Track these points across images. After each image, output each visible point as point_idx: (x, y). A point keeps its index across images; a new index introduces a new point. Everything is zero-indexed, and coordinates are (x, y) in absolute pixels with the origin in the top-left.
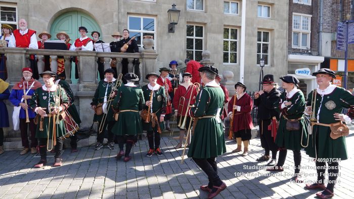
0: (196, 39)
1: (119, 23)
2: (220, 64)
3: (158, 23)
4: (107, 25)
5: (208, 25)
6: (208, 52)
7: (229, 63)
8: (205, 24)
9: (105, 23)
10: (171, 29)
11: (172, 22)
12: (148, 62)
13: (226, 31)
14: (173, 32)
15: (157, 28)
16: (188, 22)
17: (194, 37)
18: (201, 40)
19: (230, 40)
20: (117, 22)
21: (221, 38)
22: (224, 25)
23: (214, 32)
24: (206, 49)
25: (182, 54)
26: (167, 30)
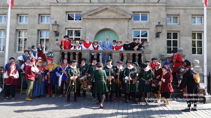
0: (173, 41)
1: (128, 34)
2: (190, 55)
3: (150, 33)
4: (122, 35)
5: (181, 32)
6: (182, 48)
7: (197, 54)
8: (179, 31)
9: (121, 35)
10: (158, 35)
11: (158, 32)
12: (147, 55)
13: (194, 34)
14: (159, 37)
15: (149, 36)
16: (167, 31)
17: (172, 40)
18: (177, 41)
19: (196, 40)
20: (127, 34)
21: (190, 39)
22: (192, 31)
23: (185, 36)
24: (180, 47)
25: (164, 50)
26: (155, 36)
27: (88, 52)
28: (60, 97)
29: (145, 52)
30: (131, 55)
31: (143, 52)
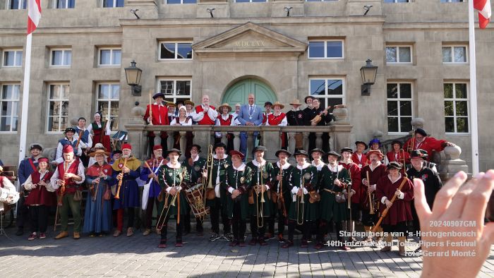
0: (401, 102)
1: (299, 88)
2: (440, 134)
3: (347, 85)
4: (284, 92)
5: (419, 82)
6: (421, 119)
7: (456, 133)
8: (414, 80)
9: (282, 89)
10: (366, 90)
11: (367, 81)
12: (341, 136)
13: (448, 87)
14: (369, 94)
15: (347, 91)
16: (388, 80)
17: (399, 99)
18: (410, 102)
19: (454, 99)
20: (296, 88)
21: (440, 98)
22: (445, 80)
23: (429, 90)
24: (417, 116)
25: (381, 123)
26: (359, 92)
27: (207, 130)
28: (144, 234)
29: (336, 130)
30: (306, 135)
31: (333, 130)
